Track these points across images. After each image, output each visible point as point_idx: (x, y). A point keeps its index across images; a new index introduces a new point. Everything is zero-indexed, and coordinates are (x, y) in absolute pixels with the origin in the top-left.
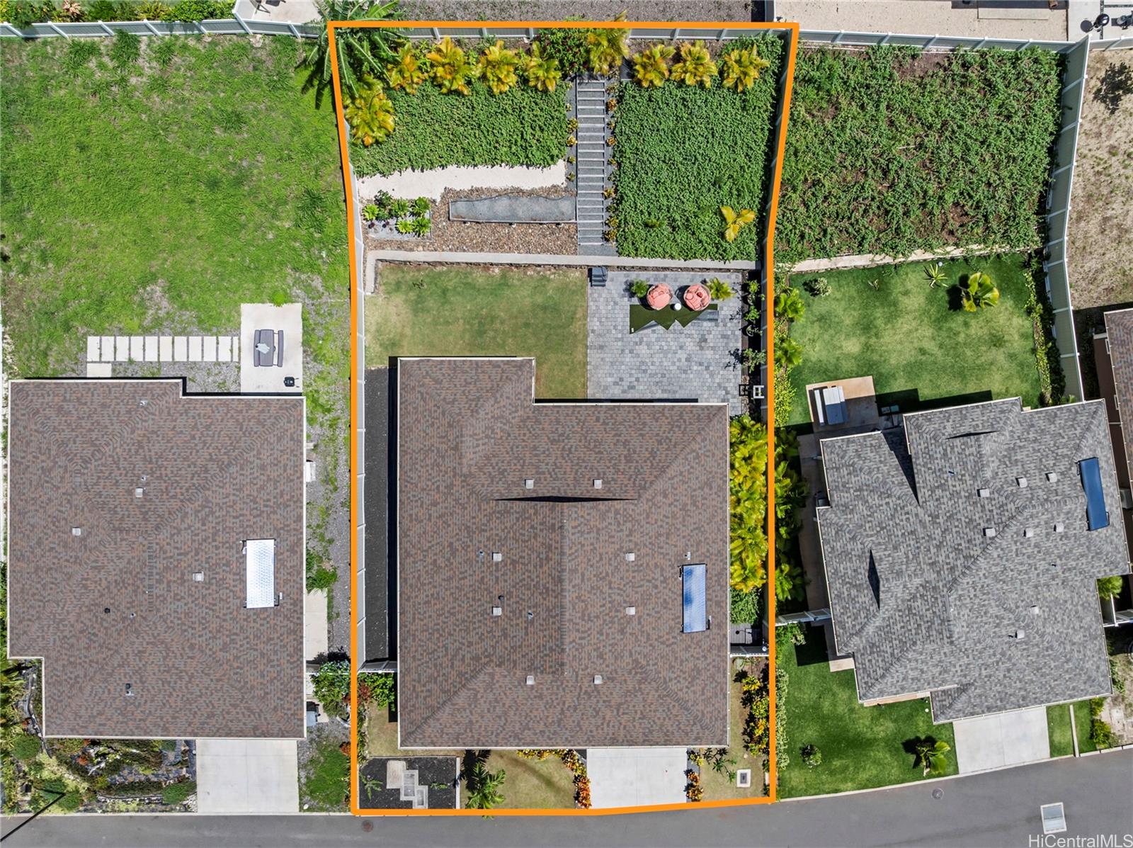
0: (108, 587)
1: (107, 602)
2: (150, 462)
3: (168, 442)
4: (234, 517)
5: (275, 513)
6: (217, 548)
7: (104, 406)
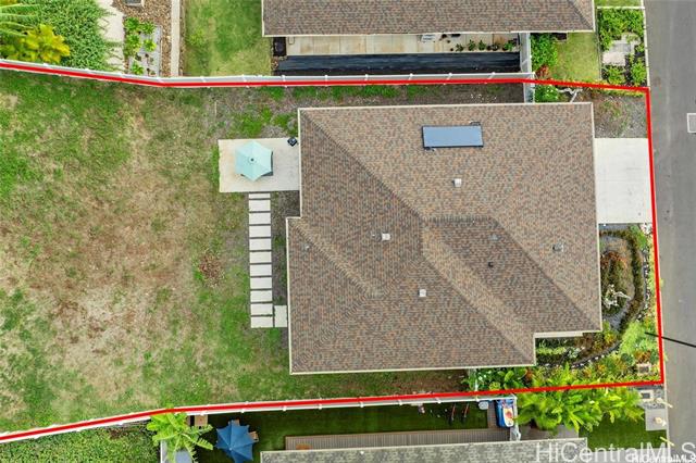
0: (470, 265)
1: (483, 265)
2: (359, 233)
3: (340, 221)
4: (405, 157)
5: (399, 128)
6: (432, 169)
7: (310, 283)
